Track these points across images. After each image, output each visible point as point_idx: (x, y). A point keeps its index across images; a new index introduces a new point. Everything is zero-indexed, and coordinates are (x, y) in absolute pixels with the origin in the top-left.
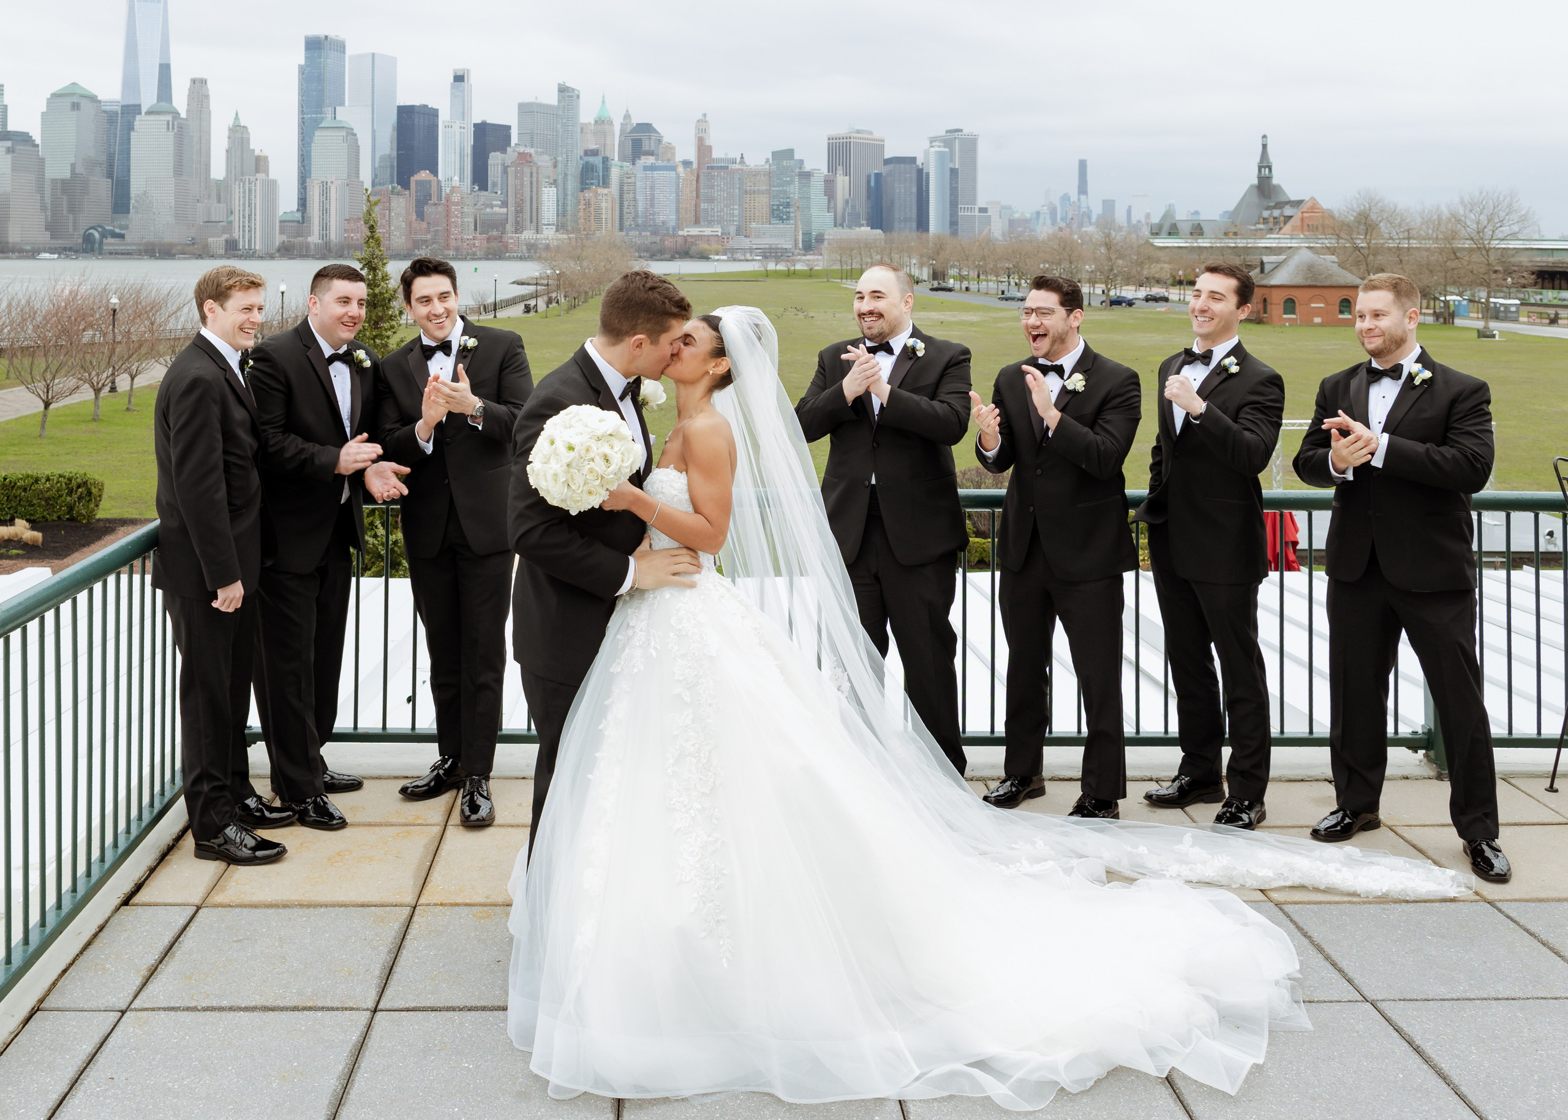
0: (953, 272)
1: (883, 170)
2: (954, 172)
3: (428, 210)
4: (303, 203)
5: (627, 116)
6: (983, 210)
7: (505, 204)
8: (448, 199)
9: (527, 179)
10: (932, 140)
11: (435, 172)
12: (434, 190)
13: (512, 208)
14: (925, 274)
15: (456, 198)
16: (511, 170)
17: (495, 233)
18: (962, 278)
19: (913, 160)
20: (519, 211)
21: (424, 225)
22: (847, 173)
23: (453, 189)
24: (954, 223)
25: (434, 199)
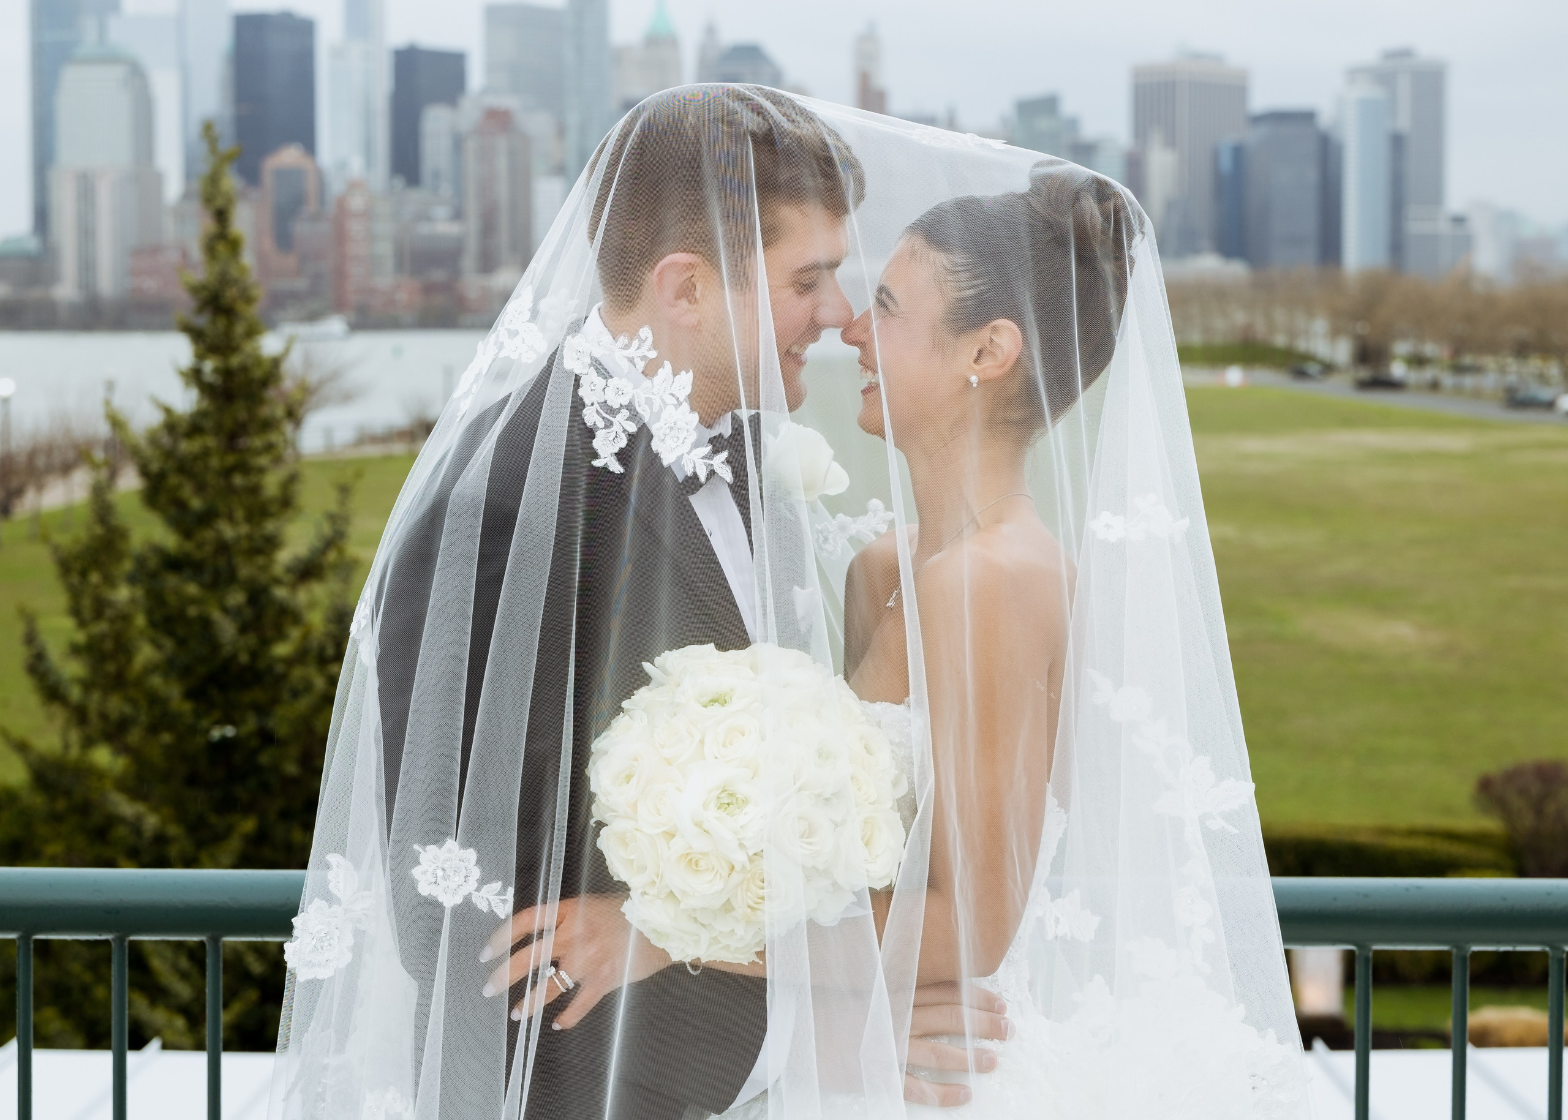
0: (1402, 348)
1: (1252, 136)
2: (1397, 142)
3: (302, 229)
4: (42, 217)
5: (710, 31)
6: (1459, 220)
7: (458, 215)
8: (341, 203)
9: (502, 164)
10: (1354, 73)
11: (309, 144)
12: (311, 186)
13: (472, 226)
14: (1342, 352)
15: (357, 203)
16: (471, 146)
17: (438, 275)
18: (1418, 361)
19: (1306, 117)
20: (488, 228)
21: (290, 261)
22: (1171, 142)
23: (354, 186)
24: (1397, 245)
25: (311, 207)
